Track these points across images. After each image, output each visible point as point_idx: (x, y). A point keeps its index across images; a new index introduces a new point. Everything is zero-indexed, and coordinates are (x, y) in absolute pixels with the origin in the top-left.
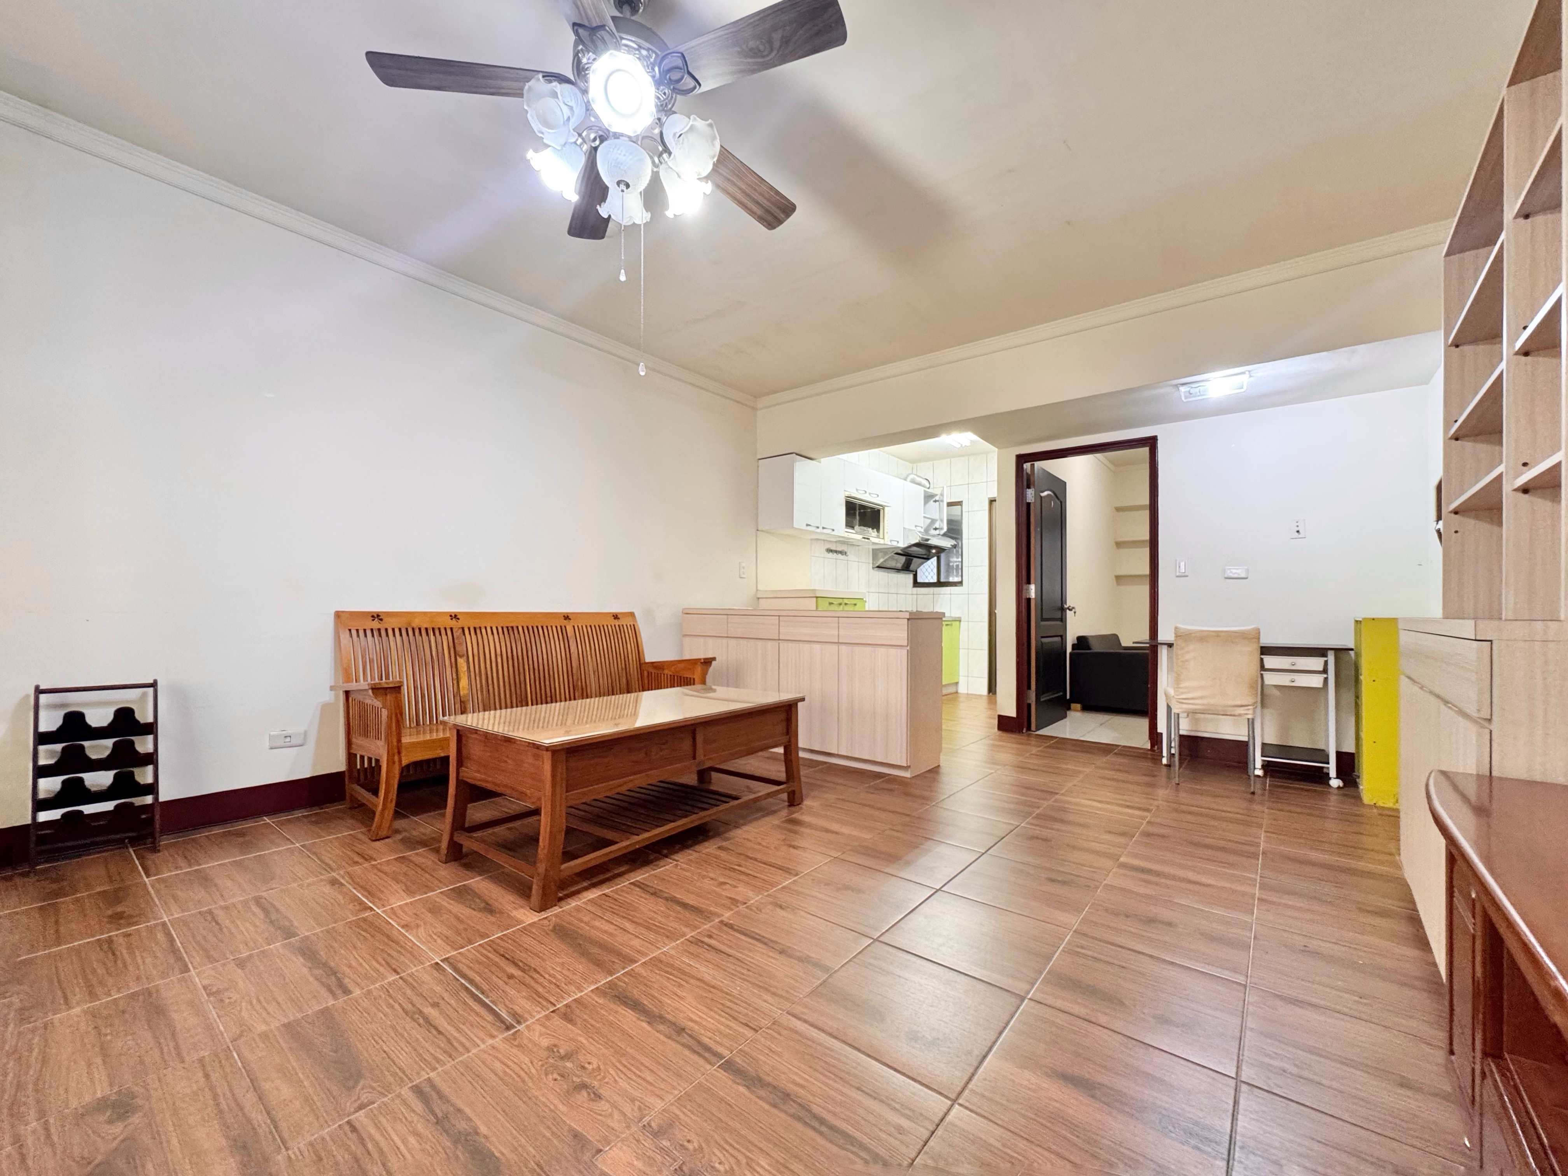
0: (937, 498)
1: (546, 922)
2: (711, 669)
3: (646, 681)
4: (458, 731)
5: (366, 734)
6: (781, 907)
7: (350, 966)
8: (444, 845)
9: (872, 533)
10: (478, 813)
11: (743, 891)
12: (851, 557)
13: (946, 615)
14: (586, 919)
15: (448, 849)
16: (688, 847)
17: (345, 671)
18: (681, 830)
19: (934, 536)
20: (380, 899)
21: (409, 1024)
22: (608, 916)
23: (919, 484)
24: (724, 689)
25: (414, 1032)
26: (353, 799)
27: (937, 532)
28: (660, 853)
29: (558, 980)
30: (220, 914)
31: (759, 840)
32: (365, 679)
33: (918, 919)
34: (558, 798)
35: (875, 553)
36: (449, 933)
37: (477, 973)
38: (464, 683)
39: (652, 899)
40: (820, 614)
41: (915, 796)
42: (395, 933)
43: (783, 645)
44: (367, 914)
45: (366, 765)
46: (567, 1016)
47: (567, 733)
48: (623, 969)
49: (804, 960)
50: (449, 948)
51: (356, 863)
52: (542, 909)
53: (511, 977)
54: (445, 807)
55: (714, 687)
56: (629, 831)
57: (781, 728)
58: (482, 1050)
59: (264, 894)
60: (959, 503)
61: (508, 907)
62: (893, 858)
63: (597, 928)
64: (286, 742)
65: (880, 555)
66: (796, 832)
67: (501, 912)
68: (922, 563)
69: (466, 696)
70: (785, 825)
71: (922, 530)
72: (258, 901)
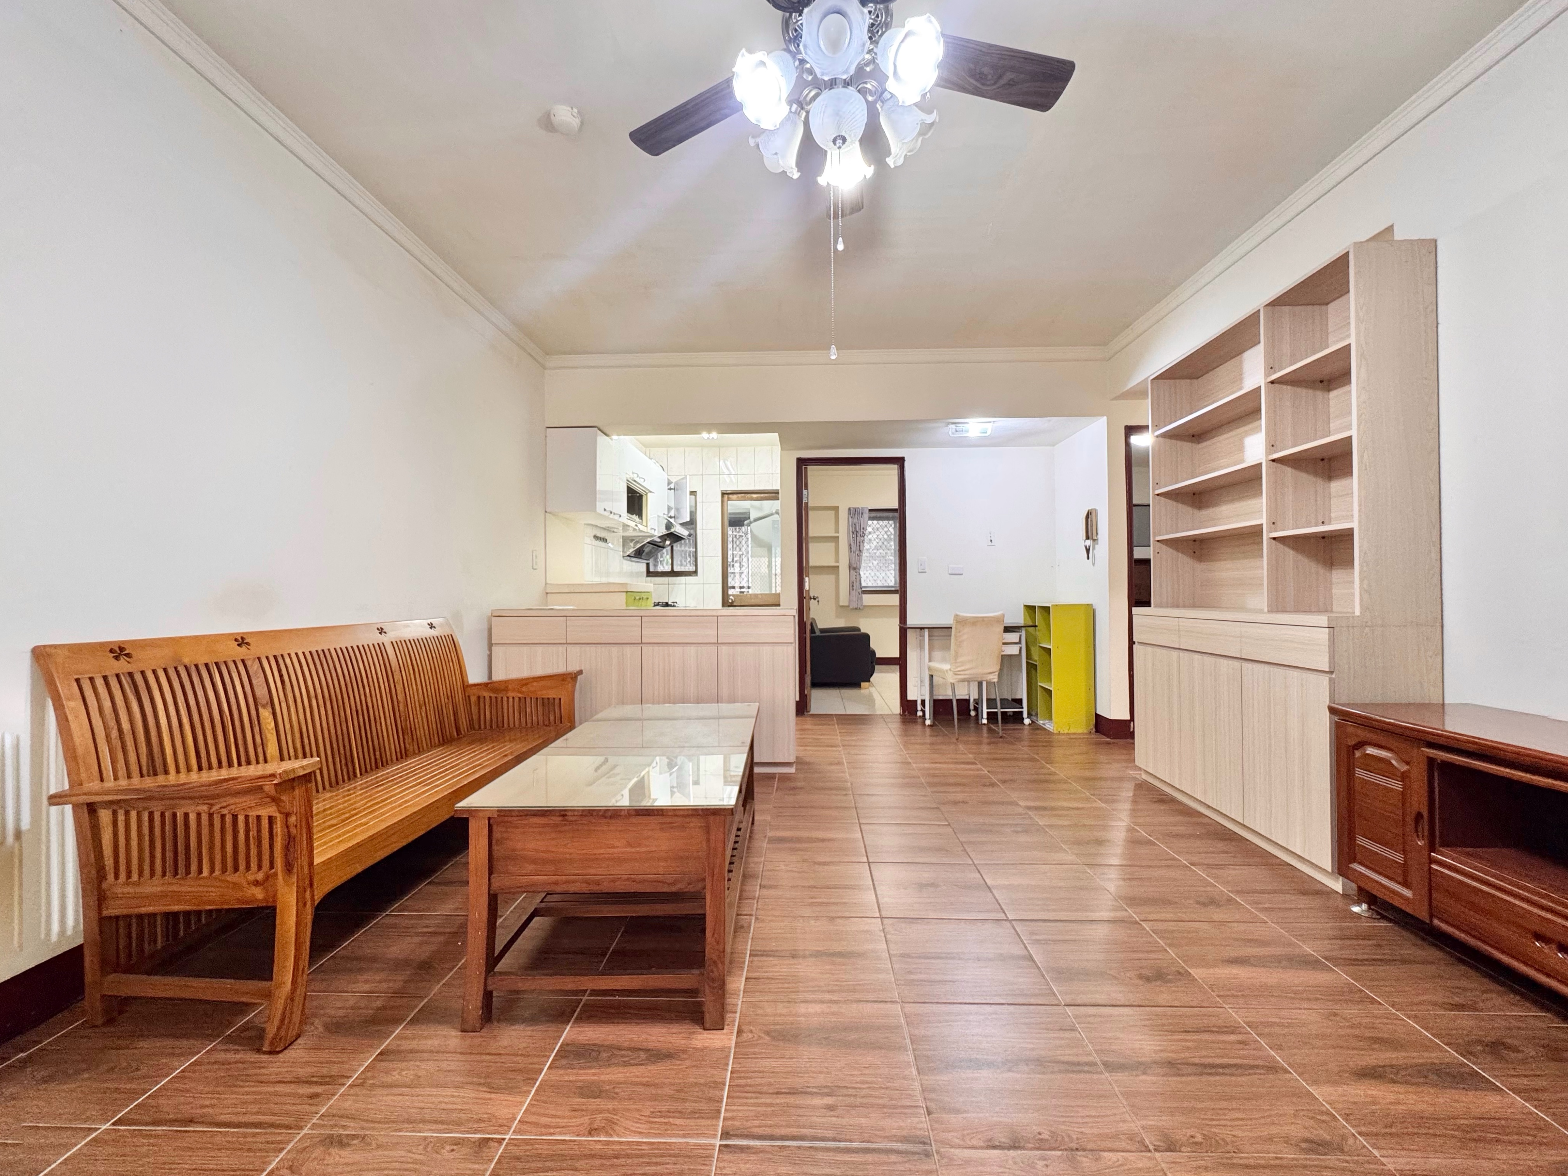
0: (672, 486)
1: (746, 1039)
3: (475, 710)
9: (634, 520)
12: (610, 544)
14: (777, 1011)
19: (677, 526)
27: (680, 521)
35: (625, 541)
38: (272, 748)
43: (645, 648)
52: (722, 1024)
60: (694, 493)
65: (631, 543)
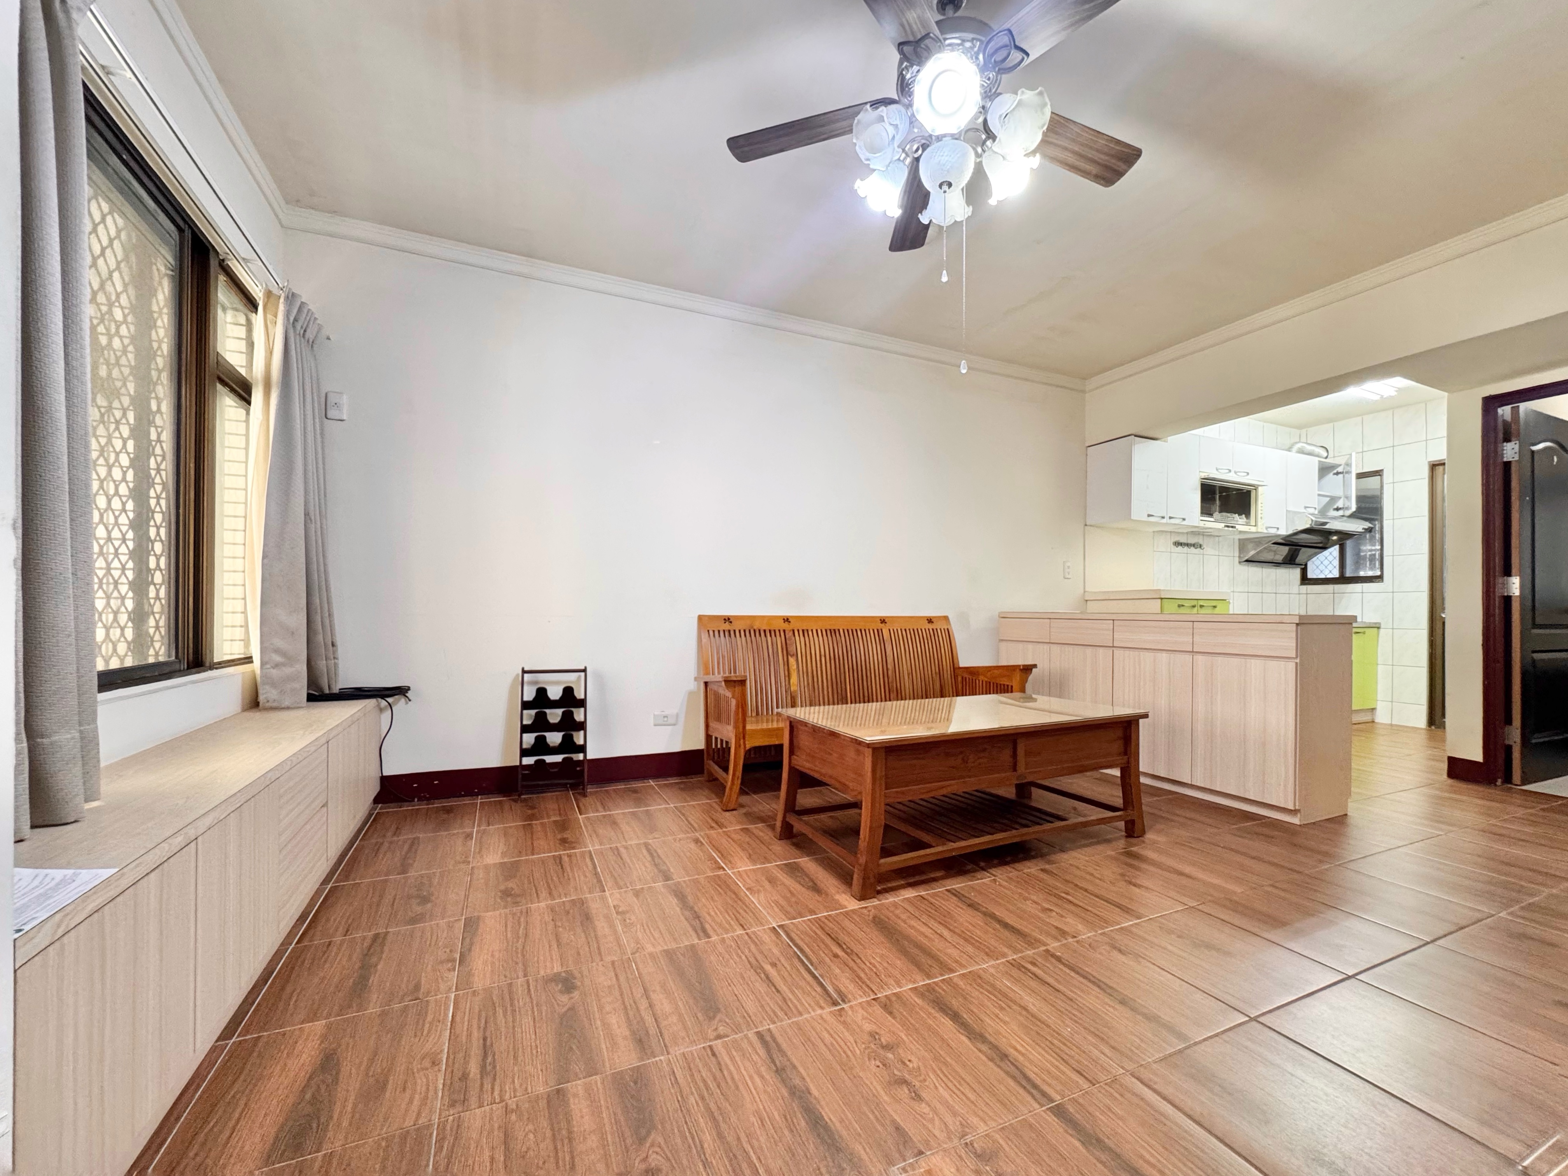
0: (1340, 469)
1: (865, 911)
2: (1031, 678)
3: (960, 686)
4: (791, 722)
5: (719, 719)
6: (1120, 951)
7: (709, 914)
8: (778, 824)
9: (1239, 520)
10: (806, 798)
11: (1071, 923)
12: (1208, 550)
13: (1359, 619)
14: (904, 917)
15: (782, 827)
16: (1006, 863)
17: (704, 666)
18: (1001, 843)
19: (1335, 518)
20: (730, 862)
21: (754, 977)
22: (925, 918)
23: (1310, 454)
24: (1046, 698)
25: (757, 984)
26: (710, 774)
27: (1341, 513)
28: (978, 865)
29: (877, 969)
30: (622, 850)
31: (1090, 869)
32: (719, 673)
33: (1317, 1008)
34: (878, 795)
35: (1243, 544)
36: (783, 903)
37: (806, 944)
38: (794, 679)
39: (970, 911)
40: (1167, 618)
41: (1312, 850)
42: (742, 894)
43: (1116, 651)
44: (721, 872)
45: (719, 746)
46: (887, 1006)
47: (883, 732)
48: (942, 975)
49: (1151, 1018)
50: (784, 917)
51: (712, 827)
52: (862, 898)
53: (836, 956)
54: (778, 789)
55: (1034, 696)
56: (945, 837)
57: (1118, 746)
58: (812, 1017)
59: (650, 841)
60: (1378, 473)
61: (832, 890)
62: (1276, 922)
63: (912, 927)
64: (663, 721)
65: (1250, 546)
66: (1138, 869)
67: (827, 895)
68: (1316, 554)
69: (796, 691)
70: (1122, 857)
71: (1316, 512)
72: (646, 845)
